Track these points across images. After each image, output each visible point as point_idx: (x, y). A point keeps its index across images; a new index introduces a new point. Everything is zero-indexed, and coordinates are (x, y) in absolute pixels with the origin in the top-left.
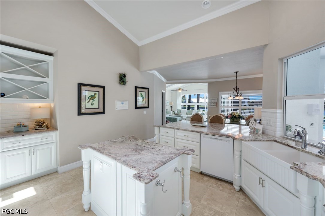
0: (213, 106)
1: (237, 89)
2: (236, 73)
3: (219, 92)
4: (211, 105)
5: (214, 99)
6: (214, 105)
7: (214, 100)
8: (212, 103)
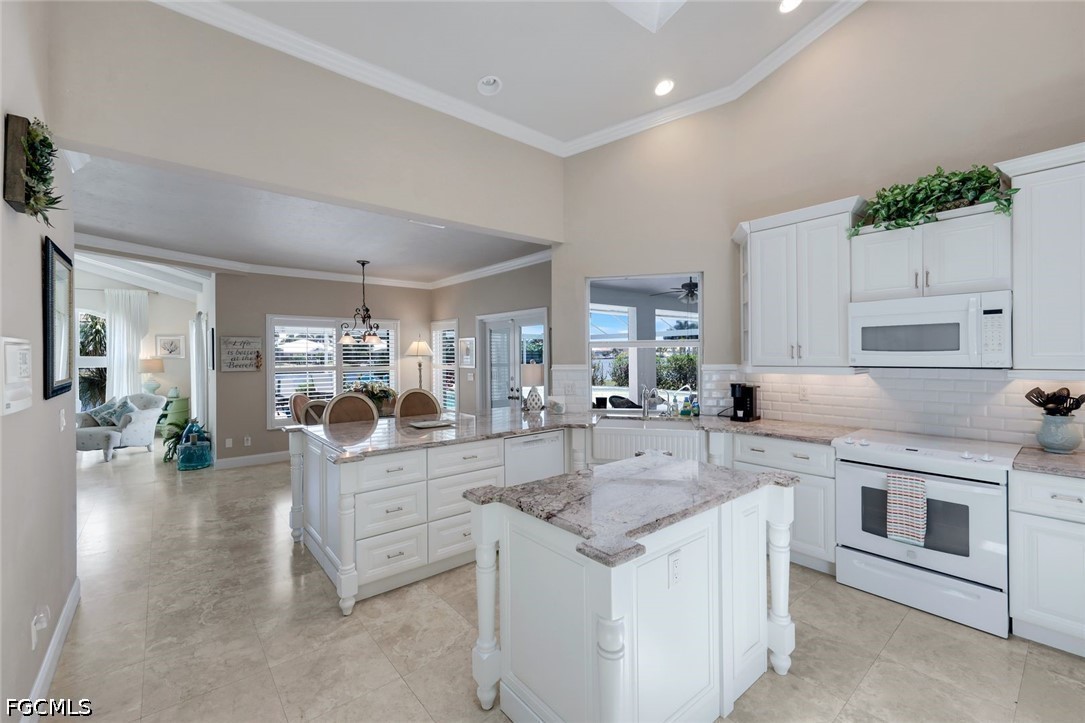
0: (245, 369)
1: (366, 317)
2: (363, 265)
3: (269, 317)
4: (236, 363)
5: (250, 340)
6: (248, 362)
7: (249, 343)
8: (241, 357)
